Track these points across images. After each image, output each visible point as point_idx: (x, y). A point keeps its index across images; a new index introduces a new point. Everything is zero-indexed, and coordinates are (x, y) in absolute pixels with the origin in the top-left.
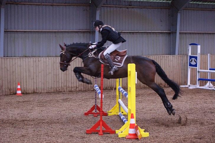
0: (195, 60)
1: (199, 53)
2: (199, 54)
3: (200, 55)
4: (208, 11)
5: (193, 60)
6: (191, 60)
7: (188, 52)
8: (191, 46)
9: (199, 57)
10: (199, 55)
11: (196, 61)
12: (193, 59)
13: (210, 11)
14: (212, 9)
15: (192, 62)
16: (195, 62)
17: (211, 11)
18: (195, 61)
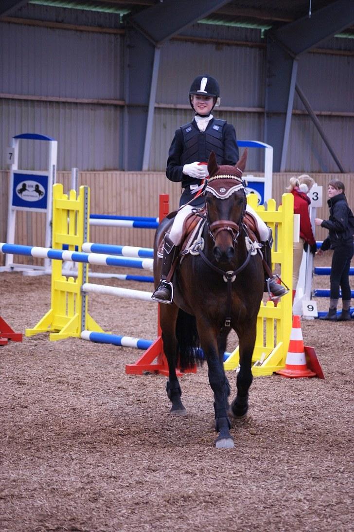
0: (37, 186)
1: (54, 166)
2: (54, 169)
3: (56, 172)
4: (47, 27)
5: (32, 186)
6: (20, 186)
7: (8, 162)
8: (18, 140)
9: (54, 177)
10: (54, 173)
11: (41, 188)
12: (28, 183)
13: (50, 28)
14: (57, 21)
15: (24, 193)
16: (37, 194)
17: (53, 28)
18: (37, 190)
